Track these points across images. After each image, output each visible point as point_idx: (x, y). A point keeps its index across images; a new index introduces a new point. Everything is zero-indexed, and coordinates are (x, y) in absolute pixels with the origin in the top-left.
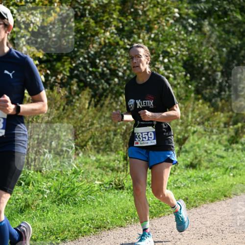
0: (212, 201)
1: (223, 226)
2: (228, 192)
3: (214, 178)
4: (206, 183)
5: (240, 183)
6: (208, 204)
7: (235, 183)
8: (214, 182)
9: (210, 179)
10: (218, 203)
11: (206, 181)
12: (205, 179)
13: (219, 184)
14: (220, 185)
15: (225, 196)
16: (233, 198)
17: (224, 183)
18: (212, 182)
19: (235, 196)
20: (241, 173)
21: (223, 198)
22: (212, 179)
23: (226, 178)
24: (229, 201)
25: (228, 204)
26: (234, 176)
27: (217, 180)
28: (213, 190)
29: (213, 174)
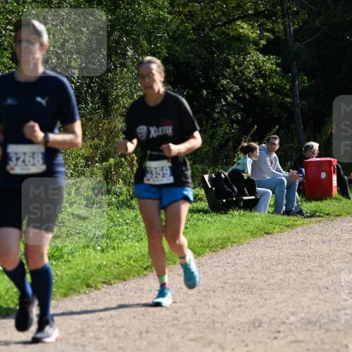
0: (65, 295)
1: (84, 339)
2: (92, 279)
3: (68, 254)
4: (54, 263)
5: (114, 263)
6: (57, 300)
7: (105, 263)
8: (69, 261)
9: (62, 256)
10: (75, 297)
11: (55, 260)
12: (53, 256)
13: (78, 265)
14: (78, 267)
15: (88, 286)
16: (102, 289)
17: (86, 263)
18: (65, 261)
19: (105, 285)
20: (115, 245)
21: (85, 289)
22: (66, 256)
23: (90, 254)
24: (94, 294)
25: (93, 299)
26: (102, 251)
27: (73, 257)
28: (67, 275)
29: (65, 246)
